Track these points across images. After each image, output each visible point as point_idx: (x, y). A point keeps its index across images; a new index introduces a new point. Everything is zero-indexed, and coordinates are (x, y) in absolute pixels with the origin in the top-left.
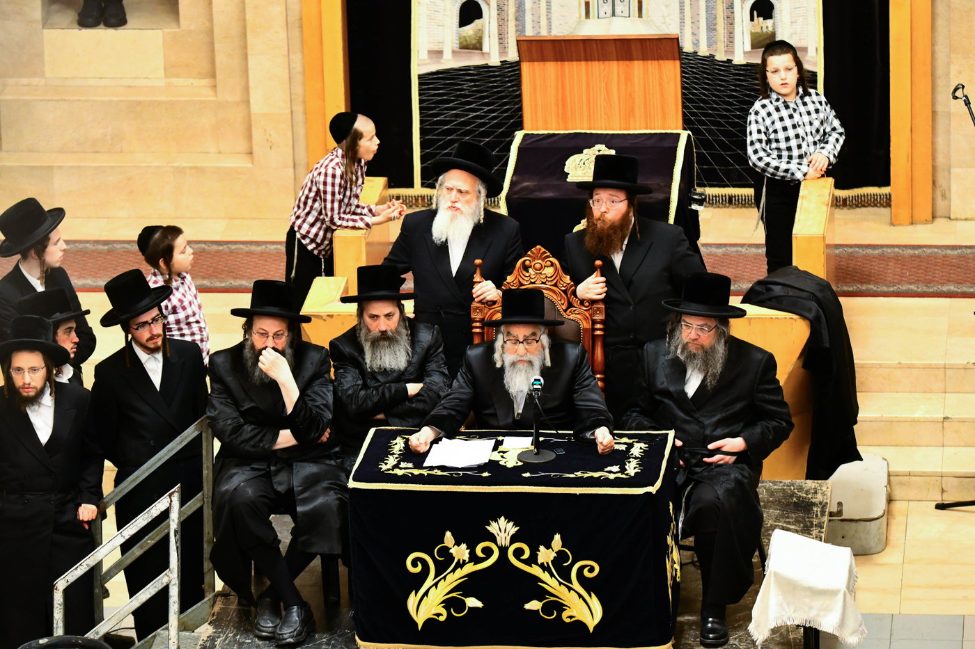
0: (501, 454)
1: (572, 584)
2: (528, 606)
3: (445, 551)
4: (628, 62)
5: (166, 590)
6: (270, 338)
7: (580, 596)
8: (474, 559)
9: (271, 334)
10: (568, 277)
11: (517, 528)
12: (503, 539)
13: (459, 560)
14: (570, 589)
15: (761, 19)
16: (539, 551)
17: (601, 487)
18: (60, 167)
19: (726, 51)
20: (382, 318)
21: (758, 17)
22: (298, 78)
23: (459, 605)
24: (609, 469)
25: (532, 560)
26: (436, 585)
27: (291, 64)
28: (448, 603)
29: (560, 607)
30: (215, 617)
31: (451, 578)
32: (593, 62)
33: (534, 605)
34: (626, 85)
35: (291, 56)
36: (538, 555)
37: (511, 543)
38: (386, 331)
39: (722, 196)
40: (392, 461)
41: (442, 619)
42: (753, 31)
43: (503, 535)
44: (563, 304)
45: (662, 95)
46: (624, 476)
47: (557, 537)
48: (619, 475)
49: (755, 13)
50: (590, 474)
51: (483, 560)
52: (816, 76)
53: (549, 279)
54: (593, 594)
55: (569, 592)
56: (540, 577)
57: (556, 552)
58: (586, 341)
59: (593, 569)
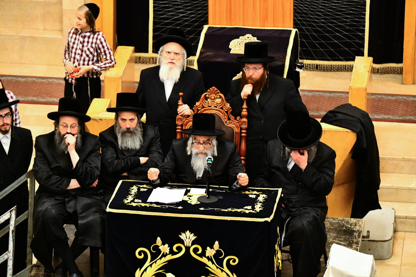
0: (189, 197)
1: (223, 268)
3: (157, 248)
6: (69, 128)
7: (228, 275)
8: (172, 252)
9: (69, 126)
10: (229, 104)
11: (196, 237)
12: (188, 243)
13: (164, 253)
14: (222, 271)
16: (207, 250)
17: (241, 217)
20: (128, 121)
24: (246, 207)
25: (203, 255)
26: (151, 265)
31: (159, 262)
34: (264, 3)
36: (206, 252)
37: (192, 245)
38: (129, 128)
39: (313, 65)
40: (130, 198)
43: (188, 240)
44: (225, 119)
45: (283, 9)
46: (254, 212)
47: (217, 243)
48: (251, 211)
50: (236, 210)
51: (176, 253)
52: (366, 2)
53: (219, 105)
54: (234, 274)
55: (222, 272)
56: (207, 264)
57: (216, 251)
58: (237, 139)
59: (235, 261)
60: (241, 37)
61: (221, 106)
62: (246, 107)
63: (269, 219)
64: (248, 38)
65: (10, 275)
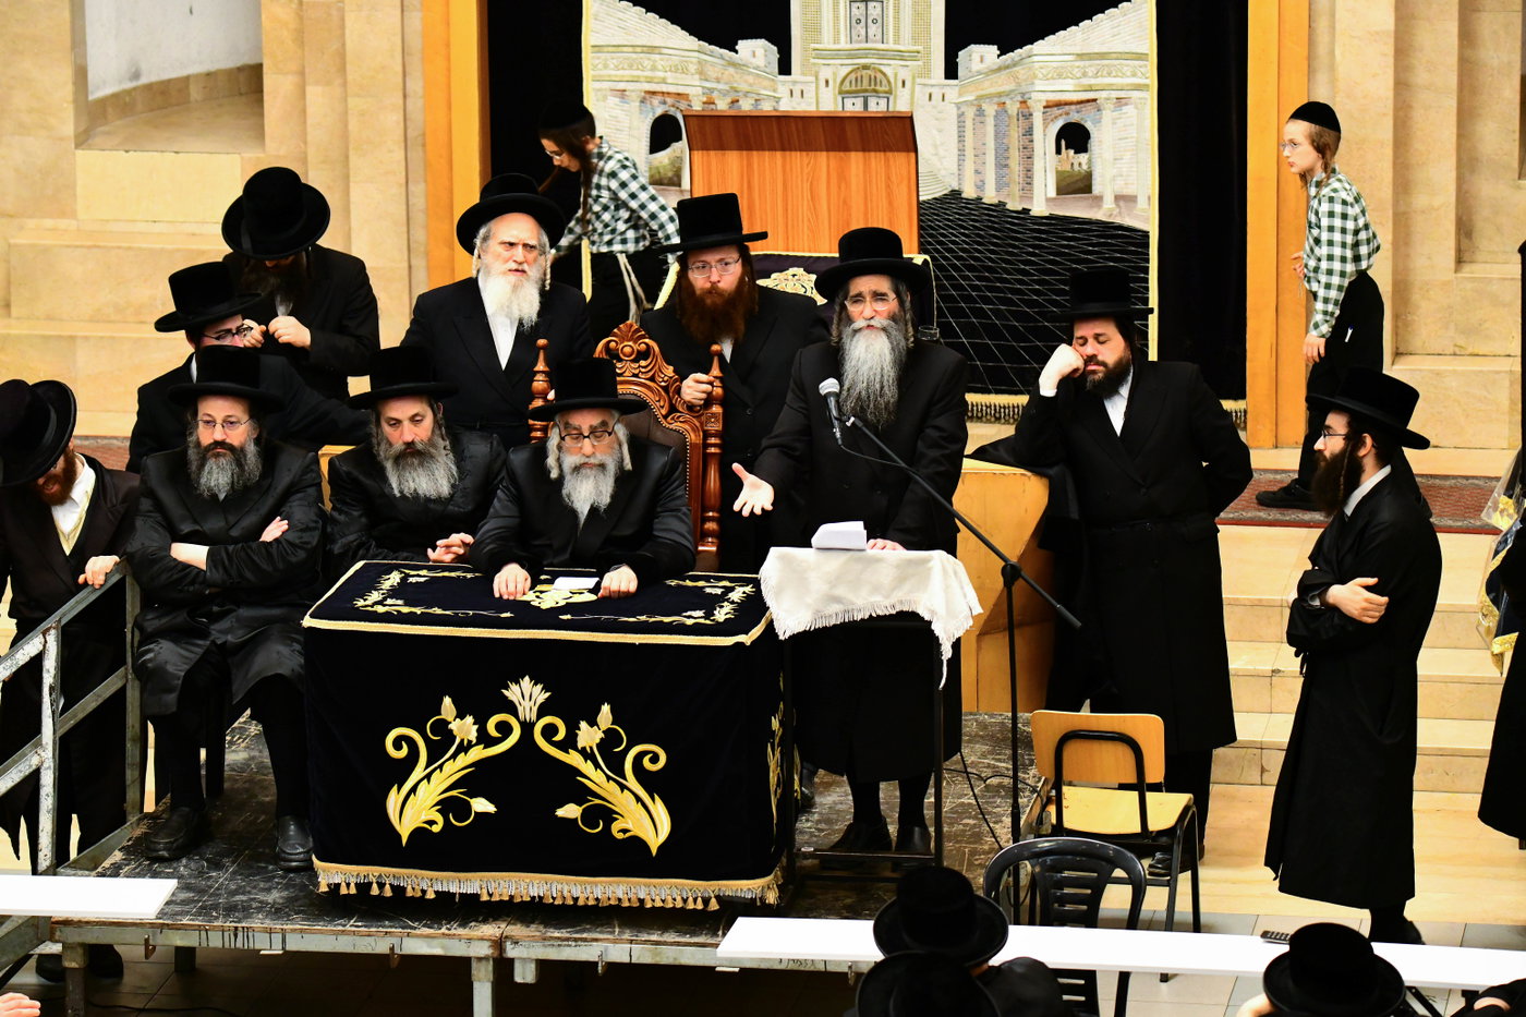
0: (538, 594)
1: (626, 780)
2: (560, 813)
3: (442, 727)
4: (842, 154)
5: (35, 775)
6: (219, 427)
7: (638, 799)
8: (485, 739)
9: (219, 421)
10: (671, 368)
11: (548, 694)
12: (527, 710)
13: (462, 740)
14: (623, 787)
15: (1072, 152)
16: (579, 729)
17: (671, 634)
18: (86, 338)
19: (1021, 197)
20: (406, 423)
21: (1067, 149)
22: (419, 218)
23: (461, 808)
24: (689, 613)
25: (569, 743)
26: (428, 777)
27: (410, 198)
28: (445, 806)
29: (608, 814)
30: (130, 843)
31: (450, 767)
32: (793, 153)
33: (571, 811)
34: (839, 188)
35: (411, 187)
36: (577, 735)
37: (539, 717)
38: (413, 442)
40: (375, 596)
41: (436, 829)
42: (1060, 169)
43: (527, 704)
44: (662, 407)
45: (890, 203)
46: (708, 622)
47: (606, 708)
48: (702, 621)
49: (1063, 143)
50: (659, 618)
51: (497, 741)
53: (643, 370)
54: (656, 797)
55: (622, 791)
56: (580, 768)
57: (603, 732)
58: (693, 461)
59: (658, 759)
60: (774, 276)
61: (651, 374)
62: (721, 375)
63: (746, 639)
64: (794, 276)
65: (48, 812)
